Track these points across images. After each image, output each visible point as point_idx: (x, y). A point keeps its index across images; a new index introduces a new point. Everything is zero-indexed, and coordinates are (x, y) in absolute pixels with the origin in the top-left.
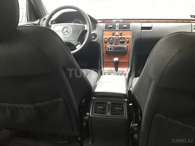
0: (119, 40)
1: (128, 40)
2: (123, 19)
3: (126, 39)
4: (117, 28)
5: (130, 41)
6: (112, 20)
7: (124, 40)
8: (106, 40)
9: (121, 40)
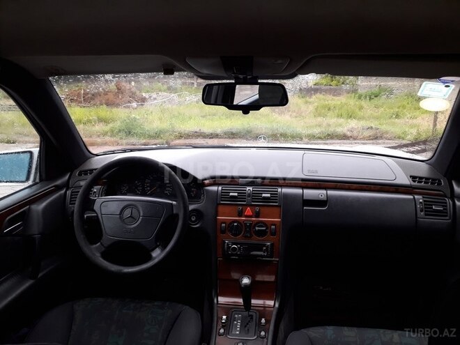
0: (254, 227)
3: (269, 226)
4: (249, 200)
5: (277, 230)
7: (264, 228)
8: (223, 225)
9: (257, 228)
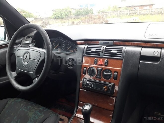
0: (103, 72)
1: (116, 73)
2: (114, 40)
3: (113, 72)
4: (102, 54)
5: (118, 76)
6: (99, 40)
7: (109, 74)
8: (85, 69)
9: (105, 73)
